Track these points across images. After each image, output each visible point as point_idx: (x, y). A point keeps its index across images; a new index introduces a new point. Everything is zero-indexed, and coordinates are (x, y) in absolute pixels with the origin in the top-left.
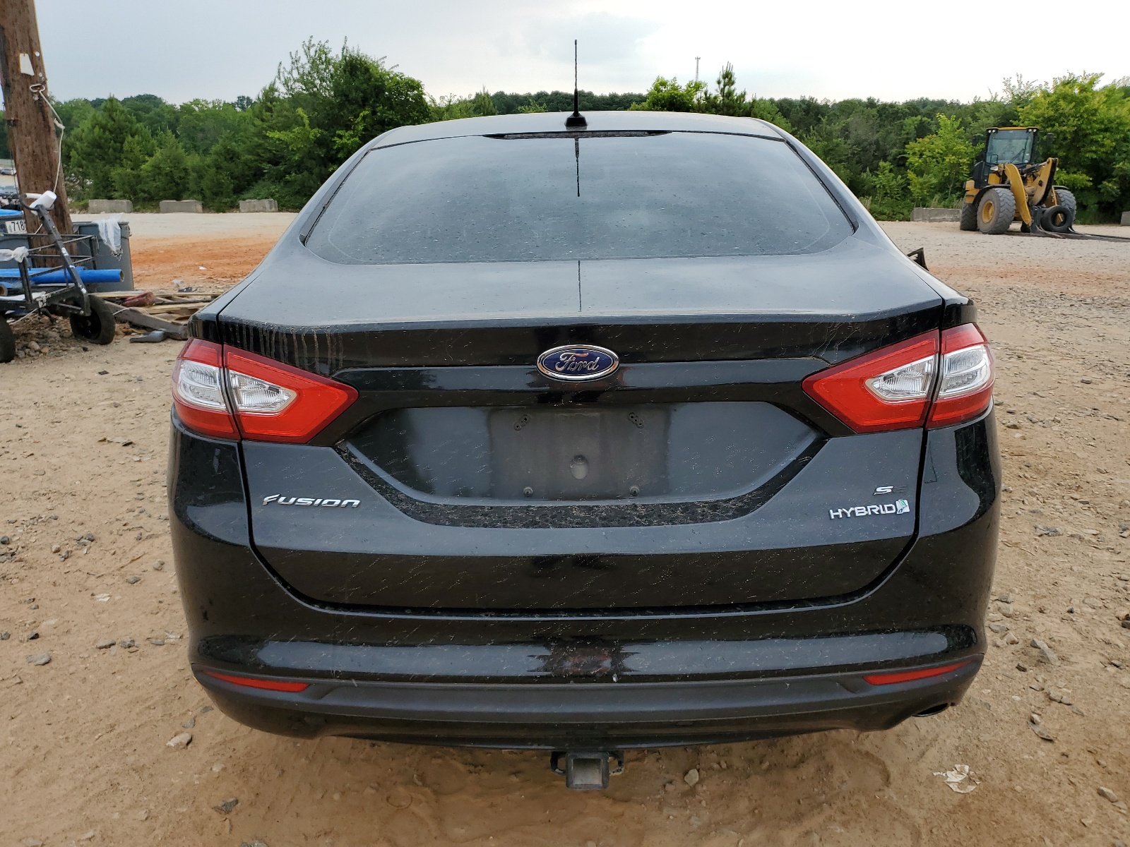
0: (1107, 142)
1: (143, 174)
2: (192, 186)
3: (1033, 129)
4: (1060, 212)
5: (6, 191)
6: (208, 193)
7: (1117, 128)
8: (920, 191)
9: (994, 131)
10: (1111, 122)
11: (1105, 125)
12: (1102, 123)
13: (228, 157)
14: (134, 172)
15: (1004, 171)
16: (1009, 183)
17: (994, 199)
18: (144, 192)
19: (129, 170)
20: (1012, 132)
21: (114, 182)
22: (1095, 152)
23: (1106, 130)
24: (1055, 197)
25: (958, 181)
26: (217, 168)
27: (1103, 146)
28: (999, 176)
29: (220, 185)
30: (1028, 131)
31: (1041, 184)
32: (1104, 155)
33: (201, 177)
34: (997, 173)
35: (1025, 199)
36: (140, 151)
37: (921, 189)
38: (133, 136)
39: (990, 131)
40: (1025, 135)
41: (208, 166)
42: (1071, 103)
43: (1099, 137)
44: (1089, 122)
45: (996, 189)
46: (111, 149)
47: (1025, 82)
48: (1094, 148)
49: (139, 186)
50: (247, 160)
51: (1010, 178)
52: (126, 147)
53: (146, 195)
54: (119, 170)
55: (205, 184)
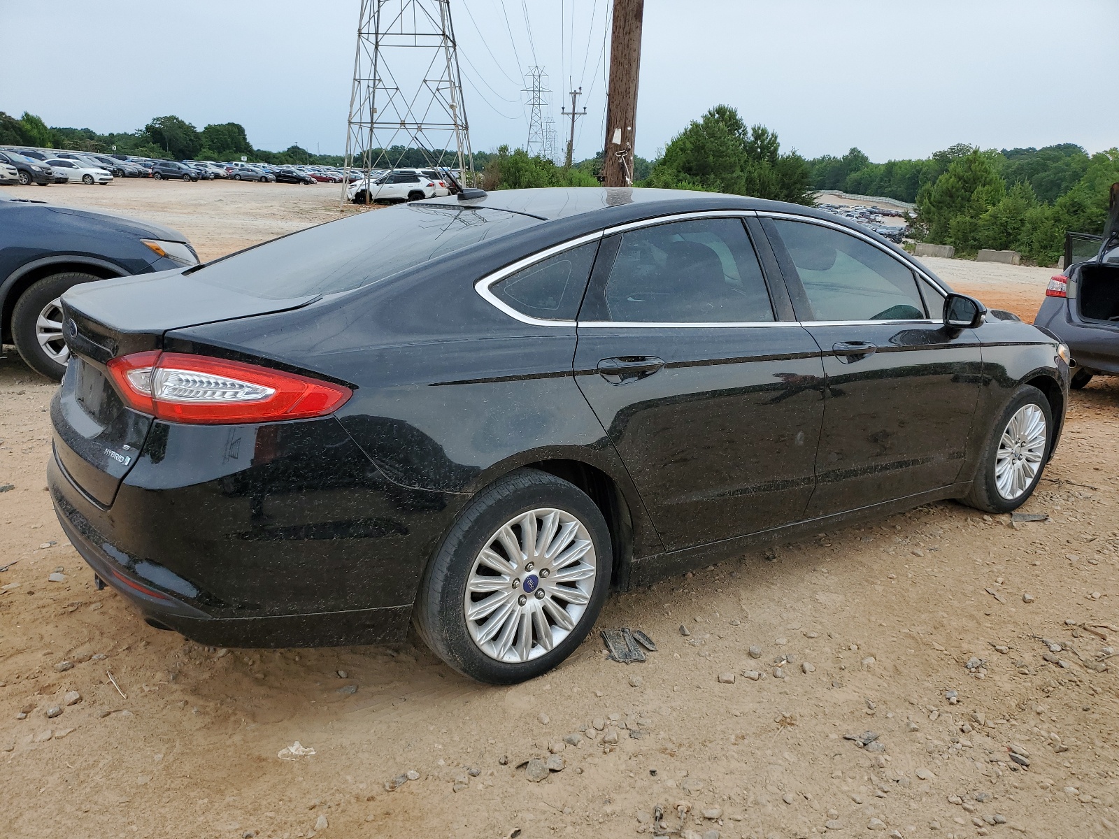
1: (981, 222)
2: (1023, 237)
5: (889, 231)
6: (1036, 245)
13: (1071, 210)
14: (973, 220)
18: (975, 240)
19: (968, 219)
21: (950, 228)
26: (1056, 221)
29: (1053, 238)
33: (1035, 229)
36: (986, 200)
38: (984, 186)
41: (1047, 218)
46: (960, 198)
49: (972, 234)
50: (1093, 213)
52: (974, 196)
53: (975, 243)
54: (959, 218)
55: (1037, 235)
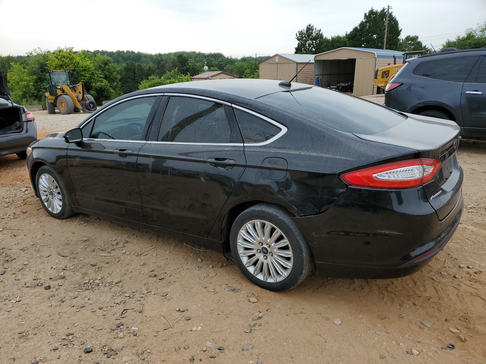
0: (87, 75)
3: (67, 71)
4: (90, 103)
7: (88, 70)
8: (15, 98)
9: (51, 71)
10: (85, 67)
11: (84, 68)
12: (82, 67)
15: (62, 88)
16: (66, 93)
17: (64, 100)
20: (59, 72)
22: (84, 79)
23: (85, 70)
24: (86, 98)
25: (31, 93)
27: (86, 76)
28: (61, 90)
30: (65, 72)
31: (80, 92)
32: (87, 80)
34: (60, 89)
35: (76, 99)
37: (15, 97)
39: (50, 72)
40: (65, 73)
42: (67, 59)
43: (83, 73)
44: (78, 67)
45: (63, 96)
47: (43, 50)
48: (83, 78)
51: (66, 91)
